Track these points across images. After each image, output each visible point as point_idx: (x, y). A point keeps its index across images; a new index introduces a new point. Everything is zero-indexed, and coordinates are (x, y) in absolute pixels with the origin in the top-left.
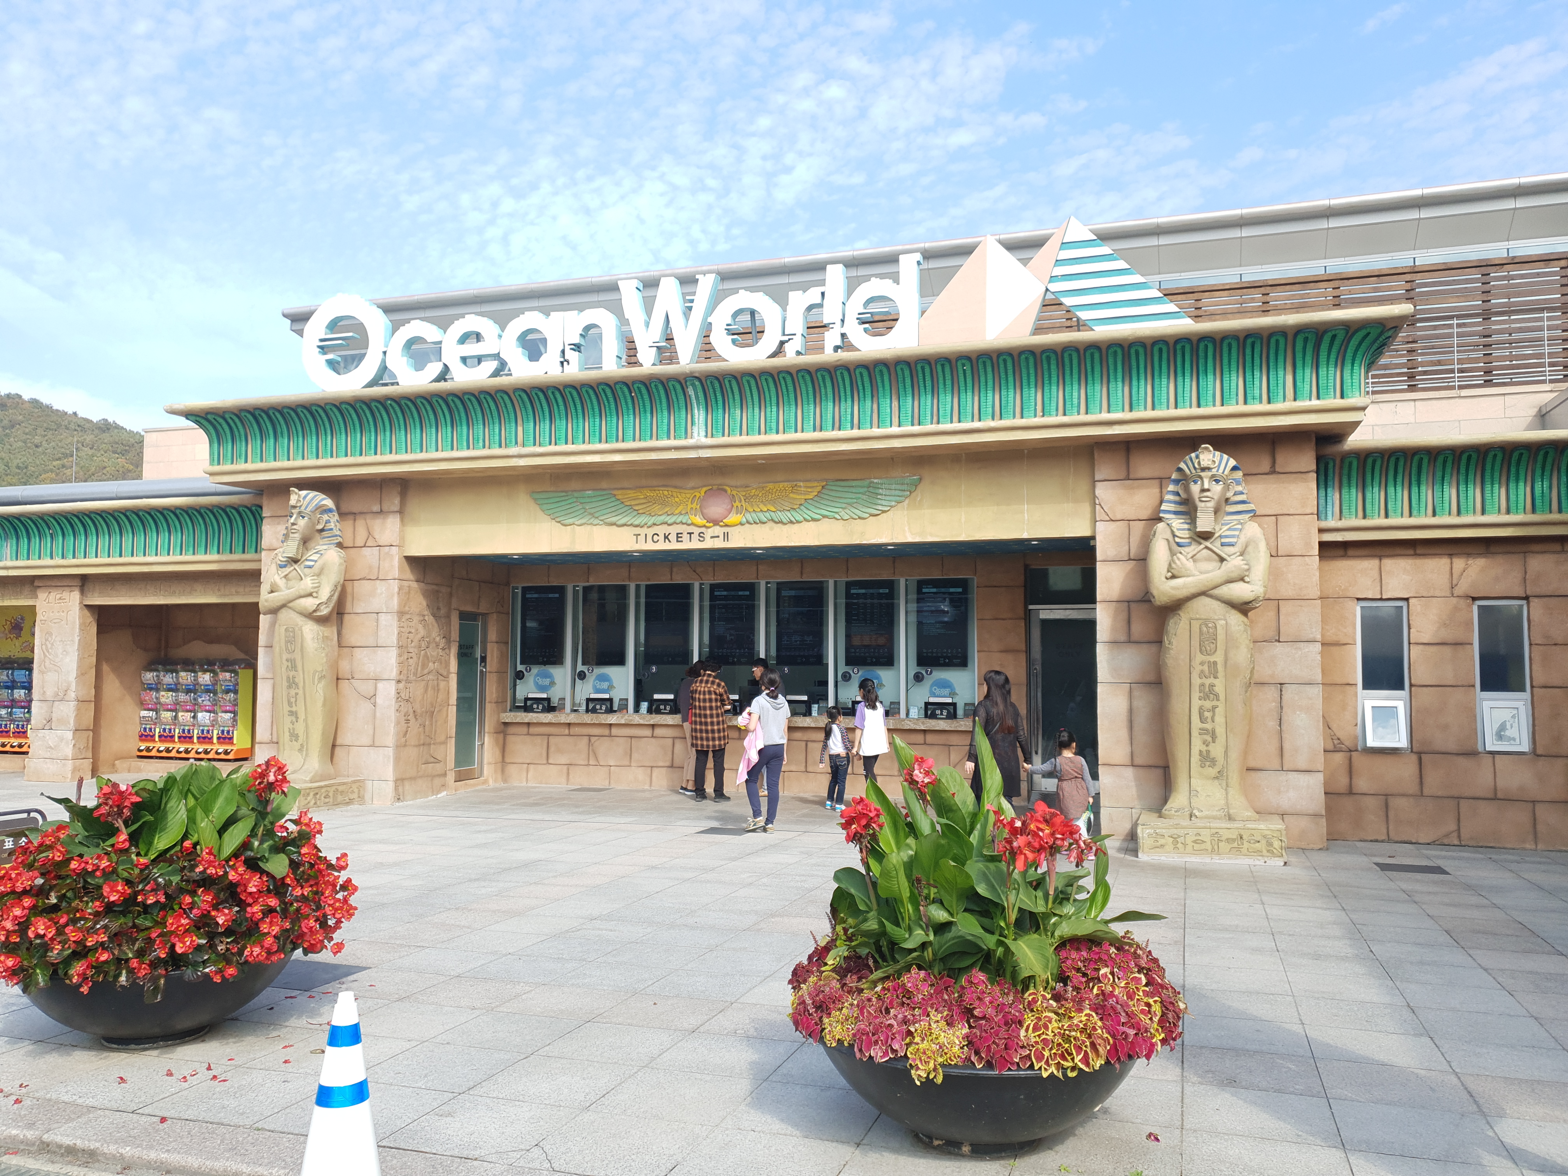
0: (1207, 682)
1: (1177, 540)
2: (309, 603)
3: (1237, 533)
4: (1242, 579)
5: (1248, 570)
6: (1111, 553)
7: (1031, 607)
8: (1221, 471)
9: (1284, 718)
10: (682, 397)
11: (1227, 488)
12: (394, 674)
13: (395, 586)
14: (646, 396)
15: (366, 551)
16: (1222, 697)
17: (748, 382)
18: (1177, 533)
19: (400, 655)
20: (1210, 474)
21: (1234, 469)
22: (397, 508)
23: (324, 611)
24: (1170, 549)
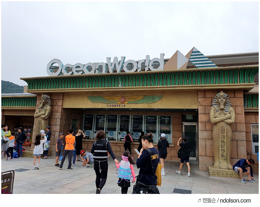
0: (223, 139)
1: (216, 110)
2: (43, 116)
3: (228, 109)
4: (230, 119)
5: (231, 117)
6: (202, 112)
7: (183, 122)
8: (225, 96)
9: (238, 147)
10: (117, 79)
11: (226, 100)
12: (59, 131)
13: (60, 113)
14: (110, 79)
15: (56, 107)
16: (226, 143)
17: (130, 76)
18: (216, 109)
19: (60, 127)
20: (223, 97)
21: (227, 96)
22: (62, 99)
23: (46, 118)
24: (214, 112)
